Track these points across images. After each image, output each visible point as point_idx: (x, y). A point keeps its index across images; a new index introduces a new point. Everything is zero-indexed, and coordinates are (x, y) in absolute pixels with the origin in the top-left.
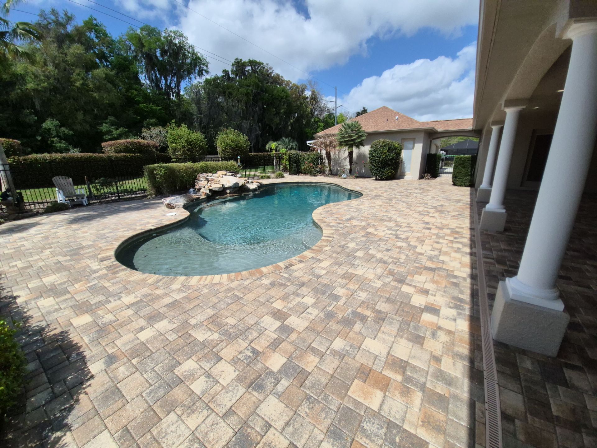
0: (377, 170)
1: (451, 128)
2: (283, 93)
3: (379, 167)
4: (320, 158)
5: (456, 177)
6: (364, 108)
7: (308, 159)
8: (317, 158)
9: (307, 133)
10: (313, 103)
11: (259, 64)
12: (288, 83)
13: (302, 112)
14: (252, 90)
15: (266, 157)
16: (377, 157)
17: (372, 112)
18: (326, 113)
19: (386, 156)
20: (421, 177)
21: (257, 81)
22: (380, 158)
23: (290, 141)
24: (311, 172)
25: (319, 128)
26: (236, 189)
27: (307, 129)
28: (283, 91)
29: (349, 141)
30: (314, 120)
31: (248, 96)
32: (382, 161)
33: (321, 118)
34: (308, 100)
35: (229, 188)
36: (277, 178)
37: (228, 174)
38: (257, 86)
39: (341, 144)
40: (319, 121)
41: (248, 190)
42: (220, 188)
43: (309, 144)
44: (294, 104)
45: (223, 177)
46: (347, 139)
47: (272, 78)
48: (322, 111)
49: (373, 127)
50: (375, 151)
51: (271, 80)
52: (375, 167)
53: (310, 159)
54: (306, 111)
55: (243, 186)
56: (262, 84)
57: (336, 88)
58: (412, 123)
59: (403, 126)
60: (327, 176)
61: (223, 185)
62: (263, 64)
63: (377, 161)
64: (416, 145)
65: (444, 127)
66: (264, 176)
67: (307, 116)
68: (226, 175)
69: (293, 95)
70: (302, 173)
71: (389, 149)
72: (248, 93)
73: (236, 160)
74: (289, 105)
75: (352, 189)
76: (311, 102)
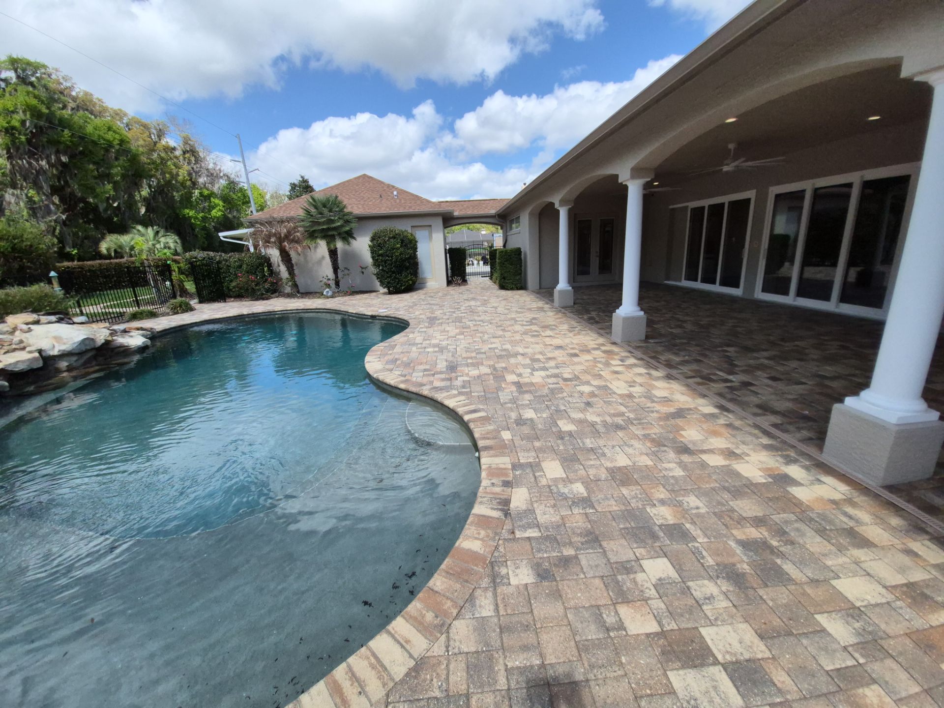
0: (390, 277)
1: (470, 212)
2: (111, 133)
3: (393, 272)
4: (268, 263)
5: (504, 278)
6: (302, 177)
7: (240, 266)
8: (261, 265)
9: (190, 218)
10: (189, 160)
11: (36, 67)
12: (118, 114)
13: (167, 176)
14: (23, 122)
15: (107, 270)
16: (387, 256)
17: (347, 181)
18: (223, 182)
19: (401, 254)
20: (449, 283)
21: (34, 102)
22: (392, 257)
23: (157, 233)
24: (254, 290)
25: (214, 208)
26: (90, 354)
27: (187, 211)
28: (109, 129)
29: (329, 229)
30: (201, 194)
31: (13, 134)
32: (396, 262)
33: (216, 189)
34: (178, 153)
35: (64, 355)
36: (177, 313)
37: (44, 319)
38: (36, 114)
39: (312, 235)
40: (212, 195)
41: (126, 351)
42: (35, 359)
43: (224, 237)
44: (144, 159)
45: (30, 330)
46: (325, 227)
47: (74, 99)
48: (213, 176)
49: (360, 206)
50: (380, 246)
51: (72, 105)
52: (387, 273)
53: (245, 266)
54: (178, 175)
55: (107, 343)
56: (48, 108)
57: (238, 137)
58: (422, 202)
59: (410, 207)
60: (289, 296)
61: (40, 351)
62: (44, 66)
63: (389, 262)
64: (434, 235)
65: (461, 210)
66: (141, 313)
67: (183, 184)
68: (37, 322)
69: (137, 140)
70: (231, 297)
71: (402, 241)
72: (13, 128)
73: (49, 281)
74: (134, 159)
75: (374, 314)
76: (185, 158)
